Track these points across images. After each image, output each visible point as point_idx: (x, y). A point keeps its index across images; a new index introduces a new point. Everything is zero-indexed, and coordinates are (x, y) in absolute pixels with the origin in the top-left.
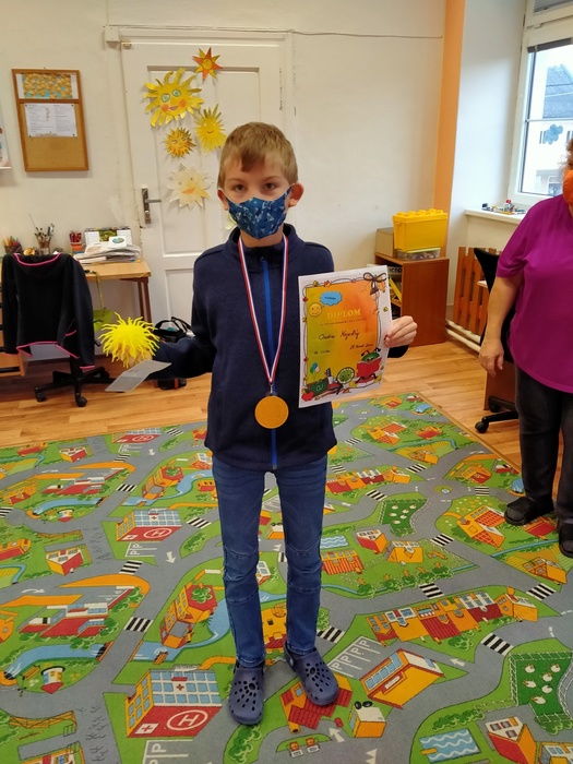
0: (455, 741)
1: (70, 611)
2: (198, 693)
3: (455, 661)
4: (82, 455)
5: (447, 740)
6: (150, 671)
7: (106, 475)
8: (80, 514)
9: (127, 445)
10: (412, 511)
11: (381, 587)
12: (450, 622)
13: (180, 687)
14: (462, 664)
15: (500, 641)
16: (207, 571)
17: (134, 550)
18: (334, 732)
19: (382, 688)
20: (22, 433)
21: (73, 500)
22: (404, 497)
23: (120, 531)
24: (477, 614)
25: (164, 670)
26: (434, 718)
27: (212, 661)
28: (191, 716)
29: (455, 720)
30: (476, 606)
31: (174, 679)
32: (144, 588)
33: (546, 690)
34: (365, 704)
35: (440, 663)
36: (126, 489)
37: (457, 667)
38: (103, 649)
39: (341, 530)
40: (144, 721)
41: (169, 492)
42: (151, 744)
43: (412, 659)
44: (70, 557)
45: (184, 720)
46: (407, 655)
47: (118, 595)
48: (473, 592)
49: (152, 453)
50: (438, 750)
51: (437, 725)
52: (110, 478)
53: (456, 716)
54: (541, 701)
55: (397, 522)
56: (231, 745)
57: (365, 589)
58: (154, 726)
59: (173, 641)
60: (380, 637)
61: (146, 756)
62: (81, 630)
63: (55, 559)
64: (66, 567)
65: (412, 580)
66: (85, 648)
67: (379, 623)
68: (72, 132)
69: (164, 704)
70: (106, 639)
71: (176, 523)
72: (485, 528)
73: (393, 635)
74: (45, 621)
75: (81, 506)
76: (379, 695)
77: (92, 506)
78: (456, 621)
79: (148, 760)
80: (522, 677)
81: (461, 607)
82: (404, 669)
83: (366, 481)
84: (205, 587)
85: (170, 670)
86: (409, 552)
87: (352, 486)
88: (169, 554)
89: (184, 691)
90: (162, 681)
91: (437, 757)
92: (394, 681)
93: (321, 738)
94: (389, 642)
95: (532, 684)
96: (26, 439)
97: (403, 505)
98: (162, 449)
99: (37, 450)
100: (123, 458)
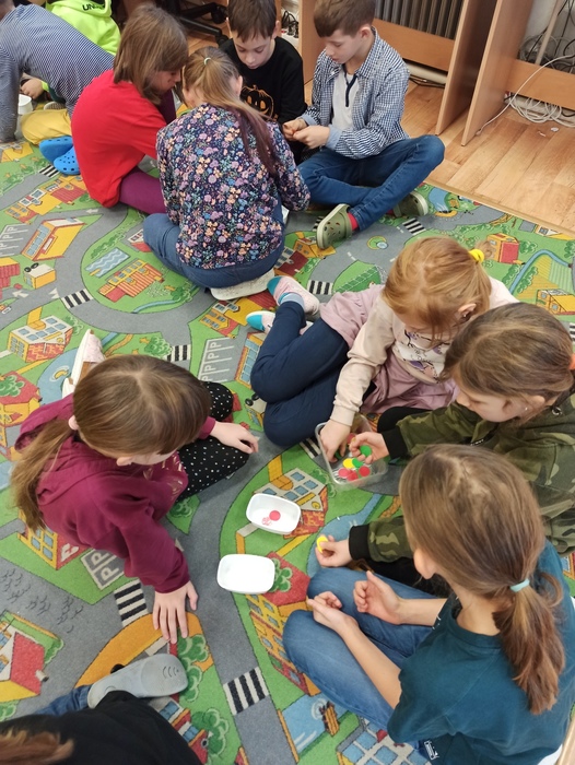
0: (110, 258)
5: (104, 261)
11: (6, 185)
12: (76, 187)
18: (16, 294)
19: (41, 251)
26: (91, 251)
29: (105, 247)
34: (33, 267)
35: (79, 217)
37: (94, 214)
43: (56, 223)
46: (51, 222)
51: (93, 256)
53: (105, 244)
60: (23, 220)
65: (30, 169)
67: (16, 210)
73: (33, 214)
76: (42, 256)
78: (79, 185)
82: (53, 232)
86: (18, 150)
91: (102, 273)
92: (48, 243)
93: (8, 302)
94: (32, 220)
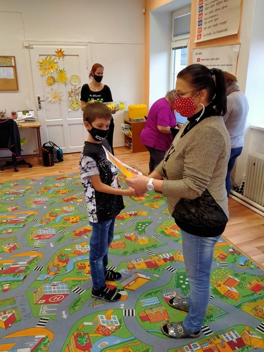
0: (152, 300)
1: (12, 265)
2: (61, 290)
3: (155, 275)
5: (149, 300)
6: (43, 283)
8: (16, 230)
10: (146, 226)
13: (54, 288)
14: (158, 276)
15: (172, 268)
17: (37, 243)
21: (13, 226)
22: (144, 221)
23: (31, 237)
24: (165, 260)
25: (48, 283)
26: (146, 293)
27: (66, 279)
28: (58, 297)
30: (165, 257)
31: (52, 286)
32: (41, 256)
33: (186, 283)
34: (121, 290)
35: (150, 276)
36: (35, 221)
37: (156, 277)
38: (25, 277)
39: (119, 233)
40: (40, 300)
42: (43, 307)
43: (140, 275)
44: (12, 246)
45: (56, 298)
47: (31, 259)
48: (165, 252)
50: (146, 303)
52: (28, 217)
53: (154, 292)
54: (184, 286)
55: (140, 230)
56: (72, 305)
57: (125, 253)
58: (44, 301)
59: (52, 273)
60: (129, 268)
61: (41, 310)
62: (16, 271)
63: (6, 247)
64: (10, 250)
65: (143, 249)
66: (18, 277)
68: (12, 77)
69: (48, 294)
70: (26, 273)
71: (54, 232)
72: (173, 231)
74: (2, 269)
75: (16, 228)
78: (158, 262)
79: (42, 311)
80: (179, 279)
81: (160, 258)
82: (137, 278)
83: (131, 215)
84: (65, 255)
85: (51, 283)
86: (143, 240)
87: (125, 217)
88: (51, 244)
89: (56, 289)
90: (47, 287)
95: (182, 282)
97: (143, 223)
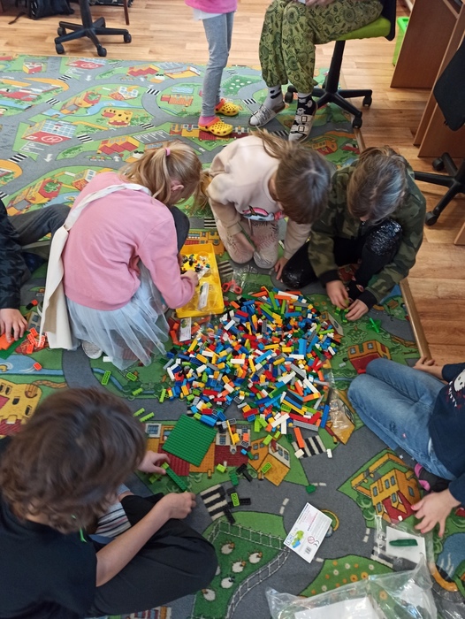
4: (38, 70)
7: (45, 88)
8: (10, 113)
9: (74, 69)
16: (66, 173)
17: (28, 147)
20: (7, 44)
23: (27, 132)
32: (18, 172)
41: (81, 111)
49: (89, 78)
71: (69, 135)
75: (13, 108)
77: (21, 109)
84: (58, 183)
88: (50, 155)
96: (7, 49)
98: (98, 77)
99: (9, 59)
100: (65, 78)
